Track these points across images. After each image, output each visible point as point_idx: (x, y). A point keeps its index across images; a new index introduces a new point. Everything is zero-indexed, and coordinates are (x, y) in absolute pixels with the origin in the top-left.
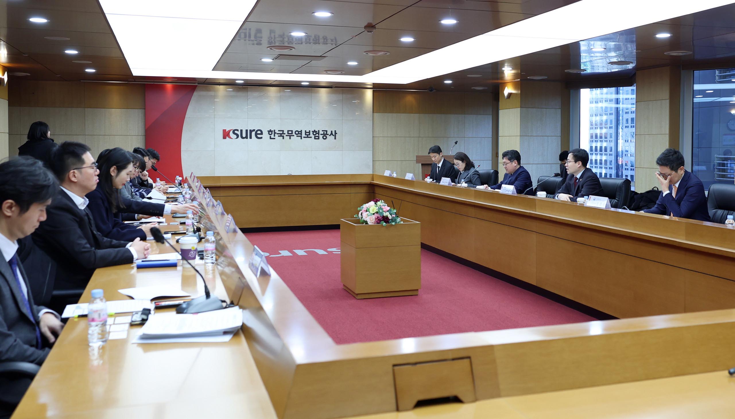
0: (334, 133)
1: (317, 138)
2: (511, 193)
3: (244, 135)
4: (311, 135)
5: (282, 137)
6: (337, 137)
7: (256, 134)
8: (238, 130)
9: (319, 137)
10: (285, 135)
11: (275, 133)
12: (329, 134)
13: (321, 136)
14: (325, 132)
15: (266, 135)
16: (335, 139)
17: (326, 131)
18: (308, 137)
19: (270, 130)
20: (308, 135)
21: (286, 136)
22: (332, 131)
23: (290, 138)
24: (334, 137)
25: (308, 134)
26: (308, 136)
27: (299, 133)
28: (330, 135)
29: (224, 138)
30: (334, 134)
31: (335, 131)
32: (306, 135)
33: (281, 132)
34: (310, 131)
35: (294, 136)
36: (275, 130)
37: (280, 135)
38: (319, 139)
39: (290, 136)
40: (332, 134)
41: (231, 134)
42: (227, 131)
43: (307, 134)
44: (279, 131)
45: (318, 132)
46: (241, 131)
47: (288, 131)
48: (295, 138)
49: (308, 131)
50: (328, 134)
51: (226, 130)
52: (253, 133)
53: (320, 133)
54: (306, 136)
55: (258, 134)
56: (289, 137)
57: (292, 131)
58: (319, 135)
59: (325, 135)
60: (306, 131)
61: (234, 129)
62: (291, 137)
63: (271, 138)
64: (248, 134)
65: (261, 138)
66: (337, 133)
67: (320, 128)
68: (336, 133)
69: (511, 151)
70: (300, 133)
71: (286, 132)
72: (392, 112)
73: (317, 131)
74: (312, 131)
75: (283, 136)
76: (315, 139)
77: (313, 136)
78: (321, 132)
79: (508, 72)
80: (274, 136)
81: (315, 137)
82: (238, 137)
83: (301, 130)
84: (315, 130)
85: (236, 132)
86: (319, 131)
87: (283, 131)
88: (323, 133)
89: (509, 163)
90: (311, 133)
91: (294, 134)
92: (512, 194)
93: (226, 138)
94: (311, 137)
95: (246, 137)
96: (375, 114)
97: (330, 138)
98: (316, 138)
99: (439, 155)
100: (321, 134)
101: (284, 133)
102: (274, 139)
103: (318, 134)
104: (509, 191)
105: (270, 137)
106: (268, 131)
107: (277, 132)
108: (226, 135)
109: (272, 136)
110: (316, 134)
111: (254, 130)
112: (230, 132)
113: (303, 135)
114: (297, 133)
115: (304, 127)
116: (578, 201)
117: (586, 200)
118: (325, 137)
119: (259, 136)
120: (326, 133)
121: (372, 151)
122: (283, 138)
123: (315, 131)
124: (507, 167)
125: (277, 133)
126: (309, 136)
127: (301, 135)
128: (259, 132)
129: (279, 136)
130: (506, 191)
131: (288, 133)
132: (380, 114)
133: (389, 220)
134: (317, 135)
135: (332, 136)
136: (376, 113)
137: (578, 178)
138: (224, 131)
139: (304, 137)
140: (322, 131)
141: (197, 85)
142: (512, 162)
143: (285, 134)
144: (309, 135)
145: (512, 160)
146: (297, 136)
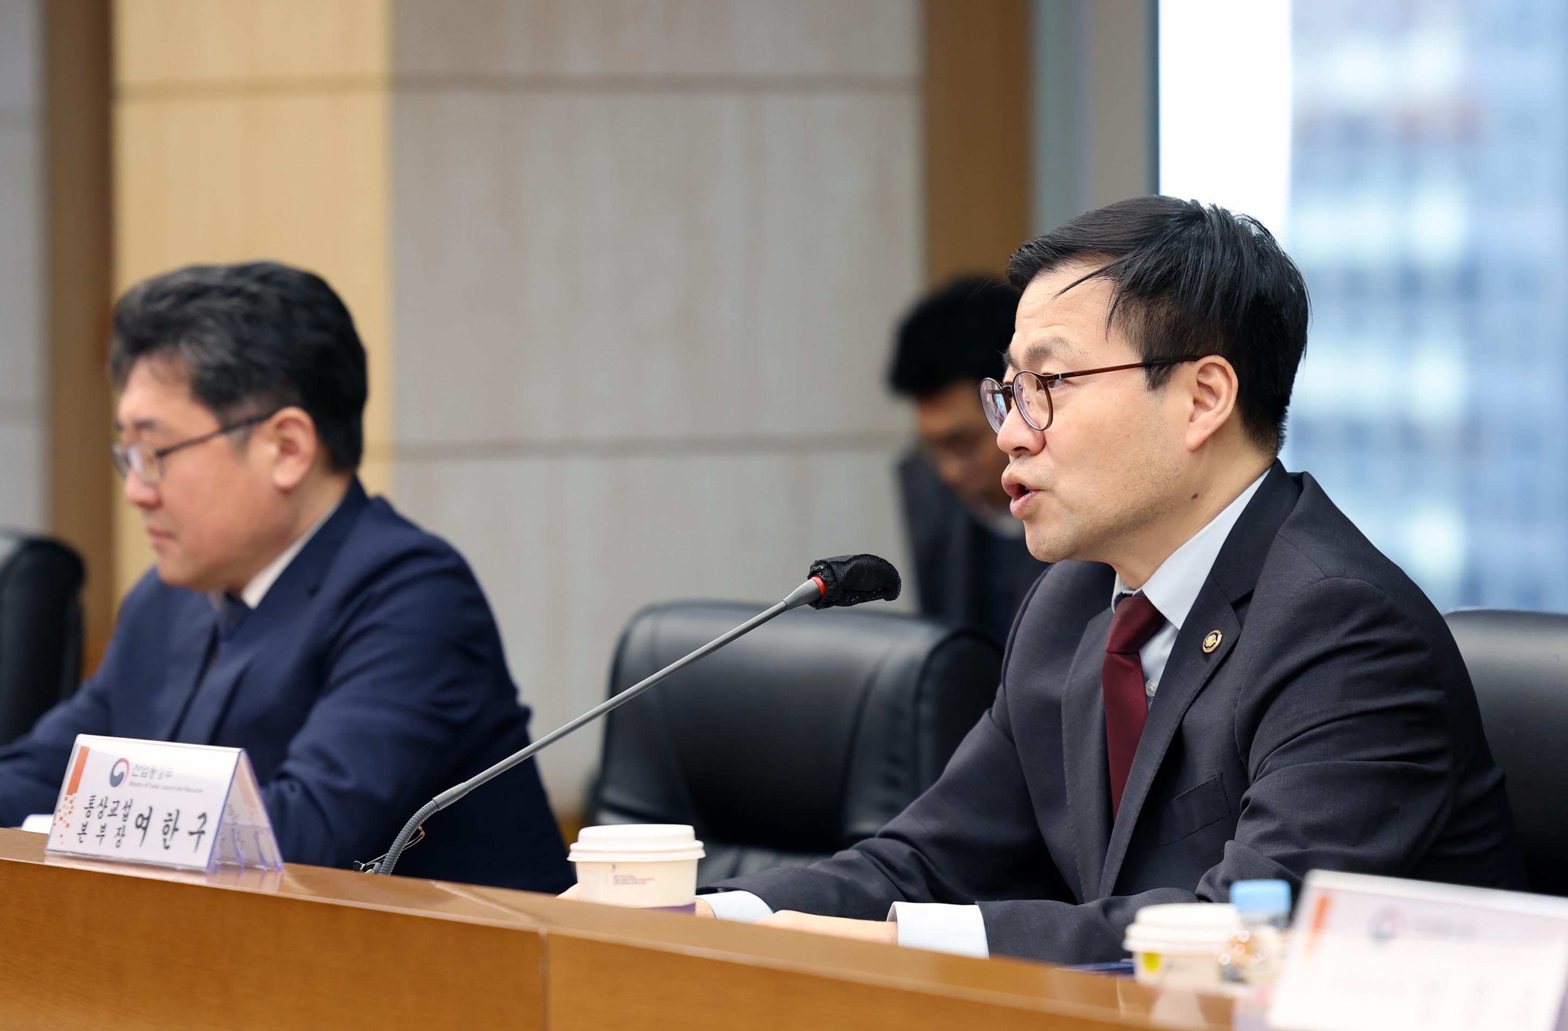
2: (201, 860)
69: (243, 271)
89: (202, 440)
92: (219, 866)
104: (171, 827)
116: (1151, 957)
117: (1269, 936)
124: (169, 492)
130: (133, 834)
137: (1177, 617)
142: (237, 435)
145: (250, 407)
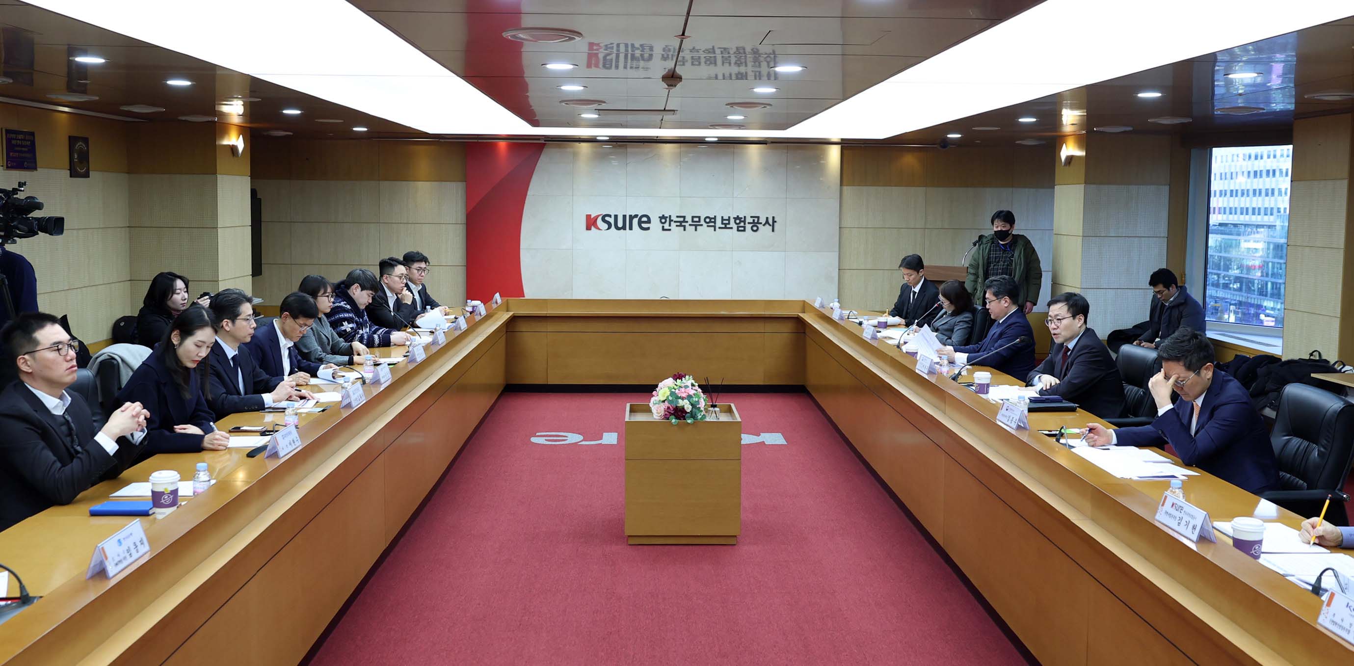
0: (771, 221)
1: (742, 229)
3: (620, 224)
4: (732, 224)
5: (682, 228)
6: (776, 228)
7: (640, 223)
8: (610, 216)
9: (744, 227)
10: (687, 225)
11: (671, 221)
12: (763, 223)
13: (748, 227)
14: (756, 220)
15: (655, 224)
16: (773, 231)
17: (758, 217)
18: (726, 228)
19: (663, 215)
20: (726, 224)
21: (690, 225)
22: (767, 218)
23: (696, 230)
24: (771, 227)
25: (727, 222)
26: (726, 226)
27: (711, 221)
28: (764, 225)
29: (588, 228)
30: (771, 223)
31: (773, 218)
32: (722, 223)
33: (682, 219)
34: (729, 217)
35: (702, 225)
36: (670, 216)
37: (679, 224)
38: (744, 230)
39: (696, 226)
40: (767, 222)
41: (599, 222)
42: (592, 217)
43: (724, 222)
44: (677, 217)
45: (743, 220)
46: (616, 217)
47: (693, 217)
48: (704, 229)
49: (727, 218)
50: (761, 223)
51: (590, 215)
52: (635, 221)
53: (747, 221)
54: (723, 226)
55: (644, 222)
56: (694, 227)
57: (699, 217)
58: (745, 224)
59: (756, 224)
60: (722, 217)
61: (604, 214)
62: (698, 227)
63: (663, 229)
64: (626, 223)
65: (648, 229)
66: (776, 222)
67: (747, 212)
68: (774, 222)
70: (713, 220)
71: (689, 219)
72: (874, 184)
73: (742, 218)
74: (734, 218)
75: (684, 227)
76: (738, 230)
77: (735, 227)
78: (749, 220)
79: (1070, 117)
80: (670, 225)
81: (738, 227)
82: (610, 227)
83: (715, 216)
84: (738, 216)
85: (607, 218)
86: (745, 217)
87: (684, 217)
88: (752, 221)
89: (994, 300)
90: (732, 221)
91: (702, 222)
93: (590, 229)
94: (732, 228)
95: (624, 228)
96: (845, 188)
97: (765, 230)
98: (740, 229)
99: (918, 273)
100: (749, 223)
101: (686, 220)
102: (670, 230)
103: (744, 222)
105: (663, 227)
106: (659, 217)
107: (674, 218)
108: (591, 223)
109: (666, 226)
110: (739, 223)
111: (636, 216)
112: (597, 219)
113: (719, 224)
114: (708, 220)
115: (720, 211)
118: (755, 228)
119: (644, 225)
120: (758, 220)
121: (837, 253)
122: (685, 230)
123: (737, 218)
125: (675, 220)
126: (728, 226)
127: (715, 224)
128: (644, 219)
129: (677, 226)
131: (693, 221)
132: (854, 187)
133: (686, 413)
134: (742, 224)
135: (767, 225)
136: (847, 186)
137: (1071, 348)
138: (588, 217)
139: (720, 228)
140: (751, 217)
141: (543, 142)
142: (999, 300)
143: (687, 222)
144: (729, 224)
146: (708, 226)
